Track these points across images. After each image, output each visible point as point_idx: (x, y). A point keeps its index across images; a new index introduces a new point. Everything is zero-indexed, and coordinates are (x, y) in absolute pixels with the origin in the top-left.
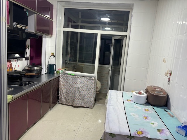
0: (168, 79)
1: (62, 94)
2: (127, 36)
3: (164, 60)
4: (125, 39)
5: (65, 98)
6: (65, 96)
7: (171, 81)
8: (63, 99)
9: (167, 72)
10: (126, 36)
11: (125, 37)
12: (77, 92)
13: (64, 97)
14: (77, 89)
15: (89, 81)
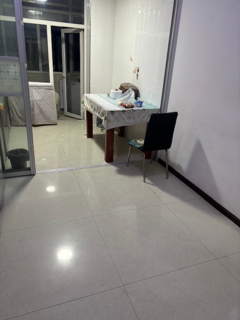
0: (136, 76)
1: (15, 113)
2: (85, 30)
3: (131, 59)
4: (81, 33)
5: (20, 118)
6: (20, 115)
7: (139, 77)
8: (18, 119)
9: (134, 69)
10: (83, 30)
11: (82, 32)
12: (35, 107)
13: (18, 116)
14: (35, 103)
15: (48, 91)
